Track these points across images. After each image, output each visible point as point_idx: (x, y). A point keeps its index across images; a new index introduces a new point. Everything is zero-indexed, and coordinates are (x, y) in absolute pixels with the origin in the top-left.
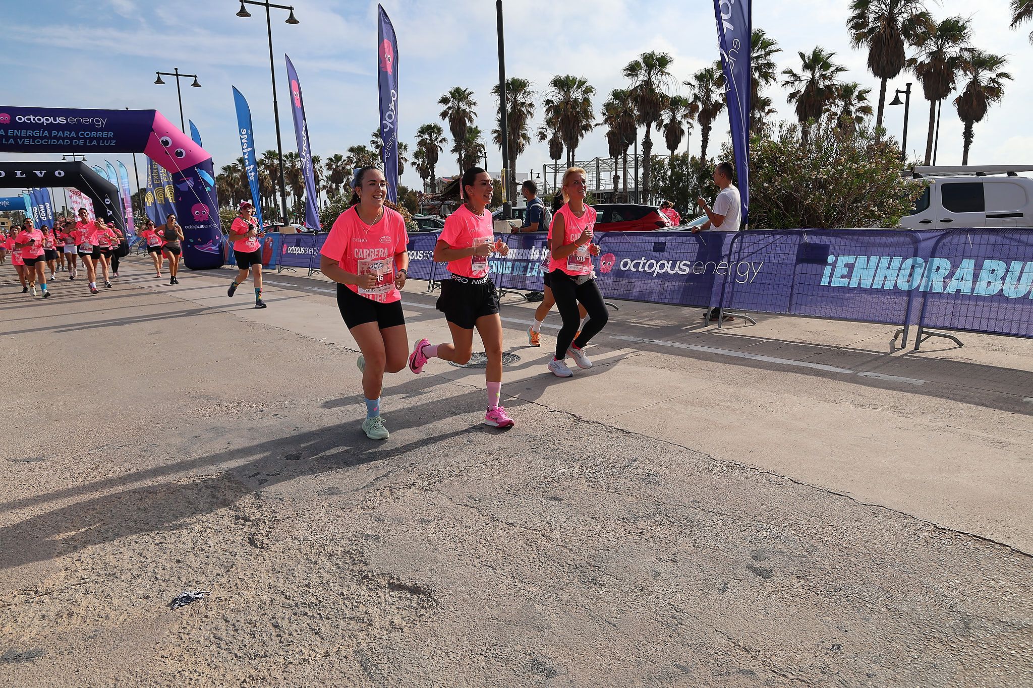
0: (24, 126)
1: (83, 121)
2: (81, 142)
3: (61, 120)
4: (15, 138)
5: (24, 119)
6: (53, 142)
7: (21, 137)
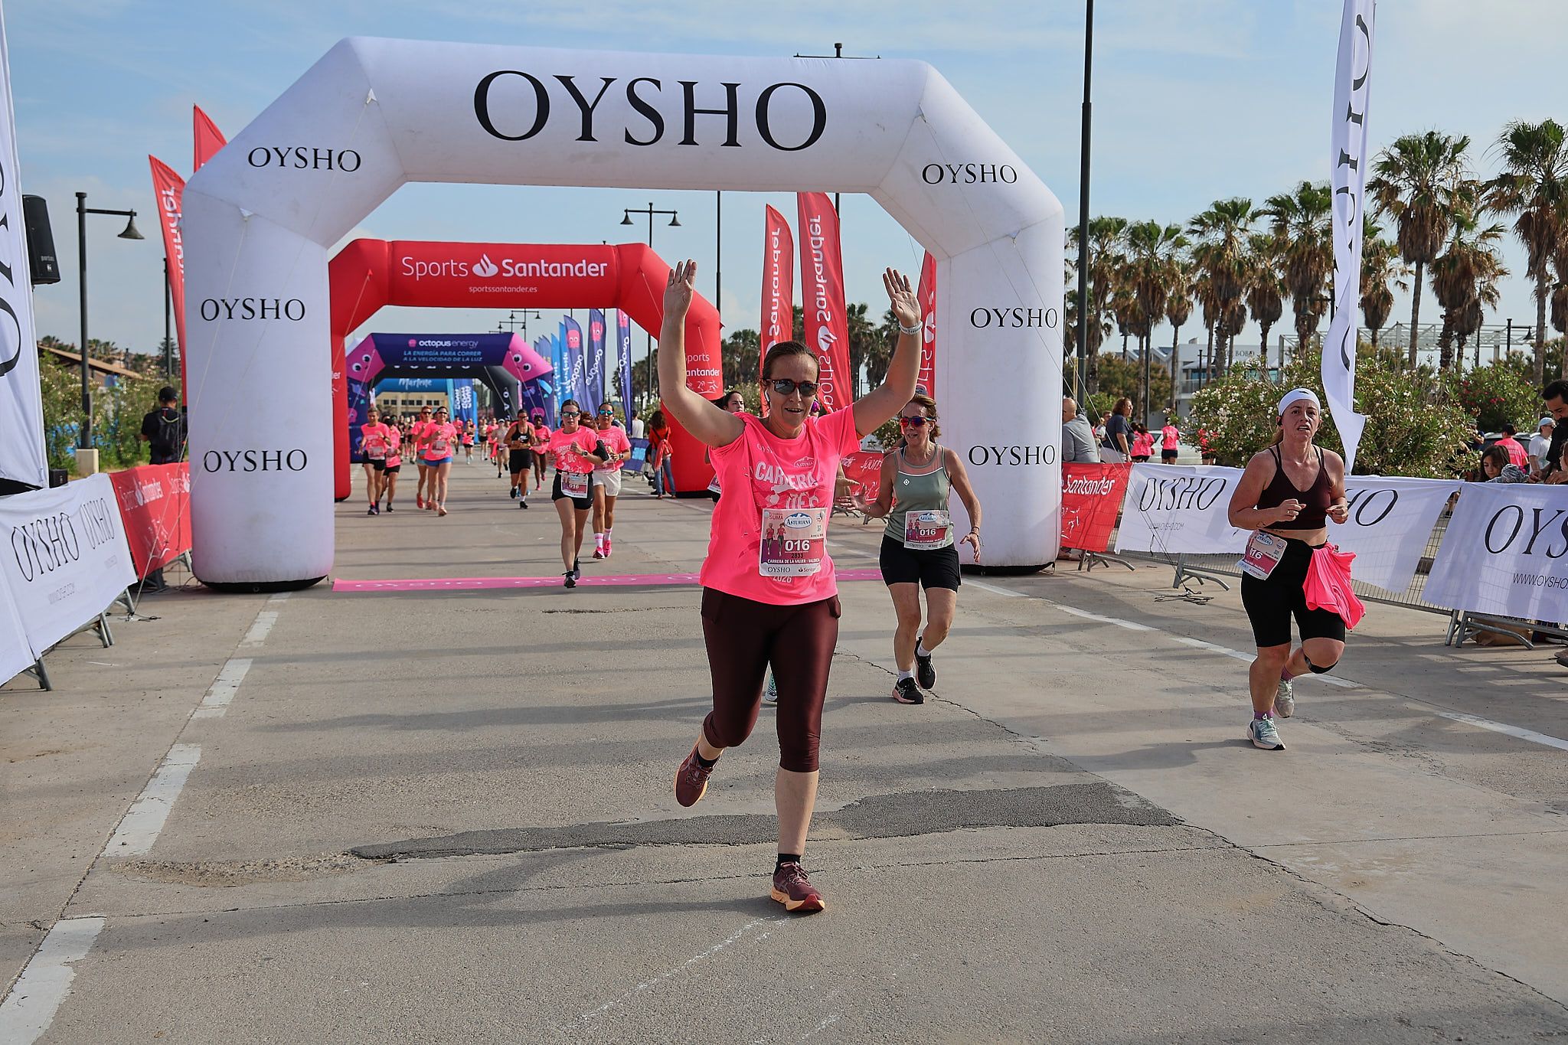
0: (424, 348)
1: (461, 344)
2: (459, 359)
3: (448, 343)
4: (417, 356)
5: (425, 343)
6: (440, 359)
7: (421, 356)
